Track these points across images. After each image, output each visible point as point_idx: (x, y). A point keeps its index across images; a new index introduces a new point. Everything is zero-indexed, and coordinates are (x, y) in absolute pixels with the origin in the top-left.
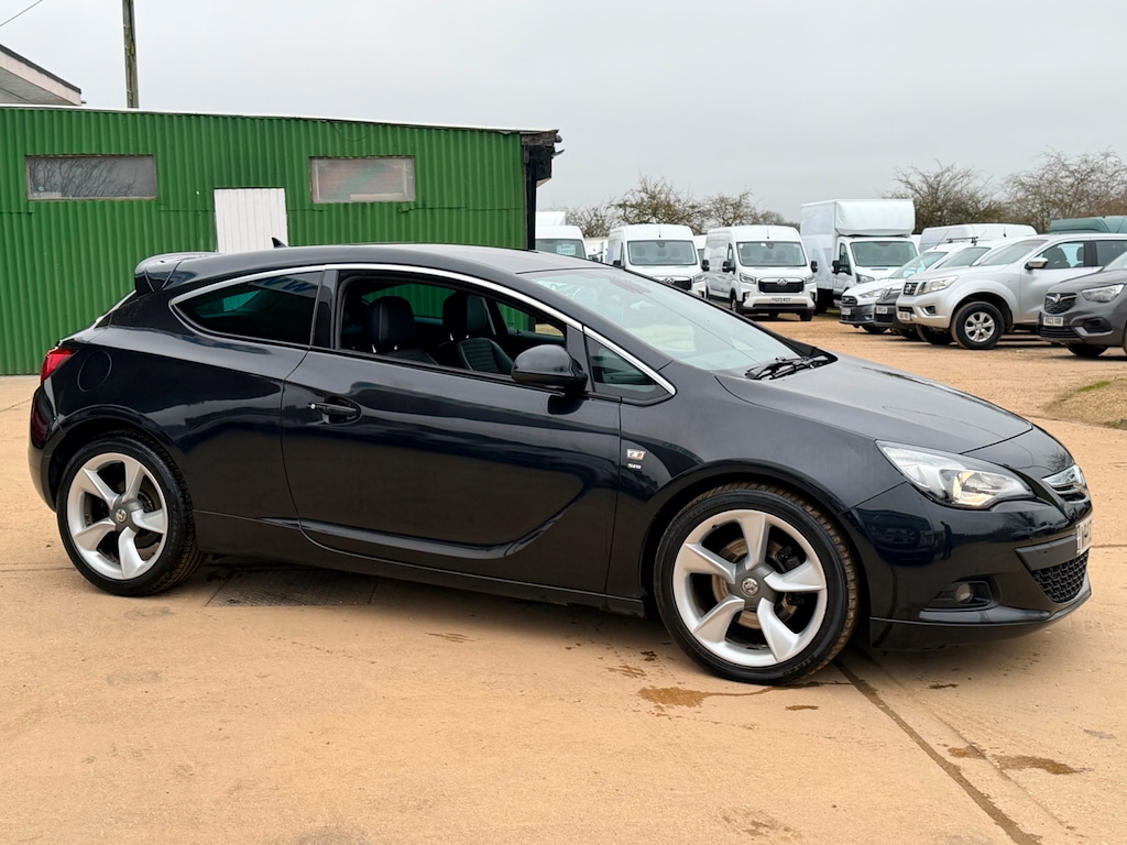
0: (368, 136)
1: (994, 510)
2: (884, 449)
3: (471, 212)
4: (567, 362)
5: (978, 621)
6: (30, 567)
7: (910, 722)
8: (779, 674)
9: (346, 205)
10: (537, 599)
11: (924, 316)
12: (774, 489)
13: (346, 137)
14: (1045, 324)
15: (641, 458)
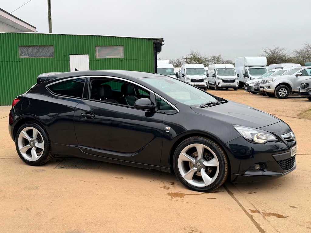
0: (111, 40)
1: (266, 144)
2: (235, 127)
3: (139, 61)
4: (150, 103)
5: (261, 175)
6: (10, 158)
7: (241, 203)
8: (206, 189)
9: (105, 59)
10: (142, 168)
11: (267, 89)
12: (205, 138)
13: (105, 40)
14: (301, 91)
15: (169, 129)
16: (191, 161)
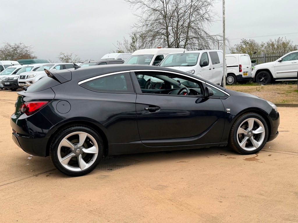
2: (268, 102)
11: (29, 84)
15: (230, 110)
16: (245, 132)
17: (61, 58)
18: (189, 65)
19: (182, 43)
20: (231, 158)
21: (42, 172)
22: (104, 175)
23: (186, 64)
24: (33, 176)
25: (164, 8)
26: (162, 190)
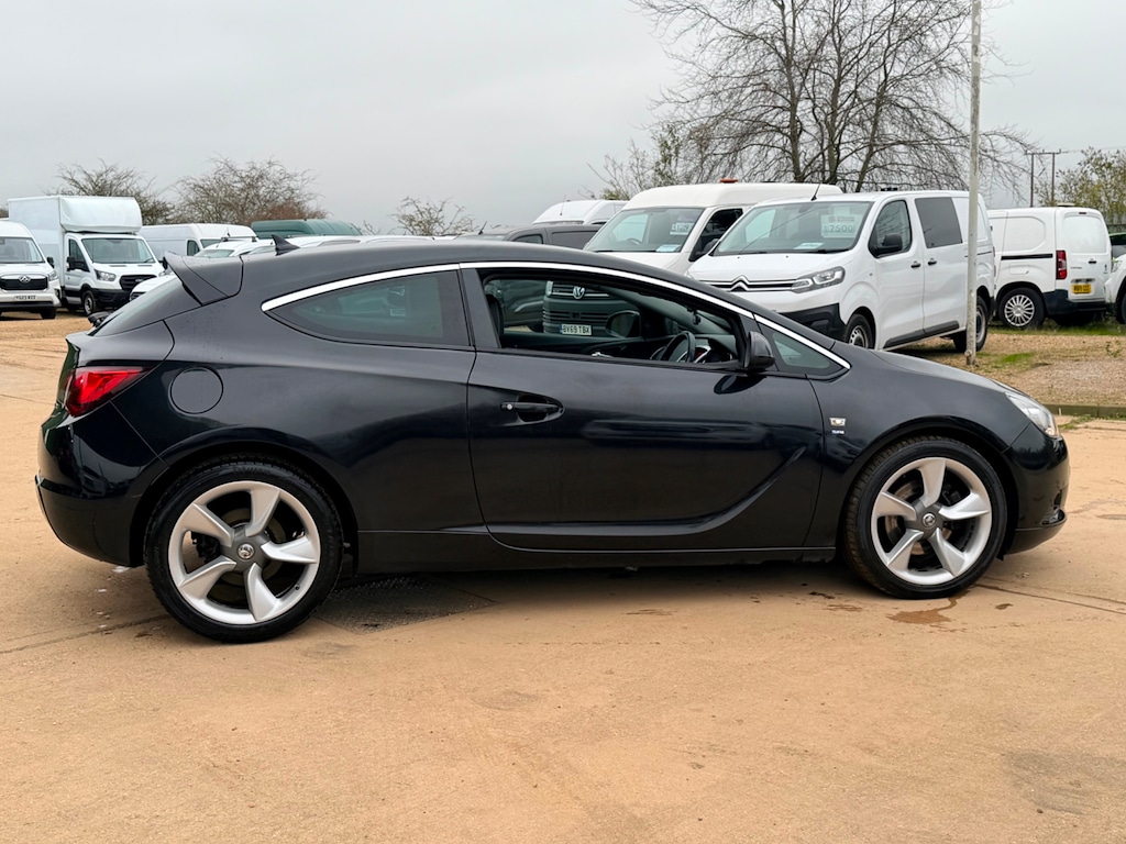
2: (1012, 400)
12: (947, 438)
15: (843, 424)
16: (910, 512)
17: (404, 217)
18: (827, 248)
19: (851, 163)
20: (842, 607)
21: (130, 621)
22: (338, 642)
23: (817, 245)
24: (93, 633)
25: (785, 28)
26: (510, 709)
